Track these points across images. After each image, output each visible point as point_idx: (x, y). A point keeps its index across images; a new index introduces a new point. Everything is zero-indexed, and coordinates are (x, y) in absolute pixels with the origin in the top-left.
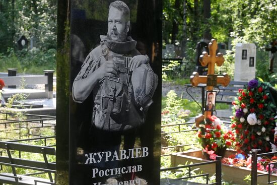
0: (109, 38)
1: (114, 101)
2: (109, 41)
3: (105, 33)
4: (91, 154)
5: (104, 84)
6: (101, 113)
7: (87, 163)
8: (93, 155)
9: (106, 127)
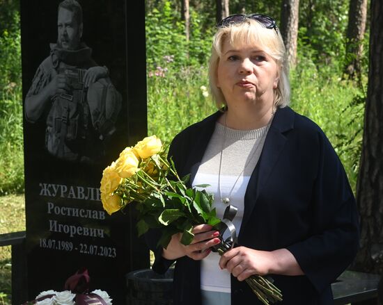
0: (59, 46)
1: (68, 124)
2: (60, 50)
3: (55, 41)
4: (45, 185)
5: (55, 103)
6: (54, 138)
7: (41, 194)
8: (47, 186)
9: (60, 155)
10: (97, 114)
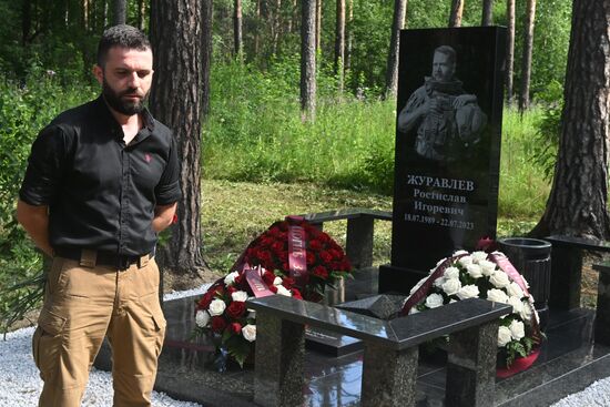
0: (433, 79)
1: (437, 134)
4: (413, 177)
5: (427, 119)
6: (424, 143)
7: (409, 183)
9: (429, 156)
10: (463, 128)
